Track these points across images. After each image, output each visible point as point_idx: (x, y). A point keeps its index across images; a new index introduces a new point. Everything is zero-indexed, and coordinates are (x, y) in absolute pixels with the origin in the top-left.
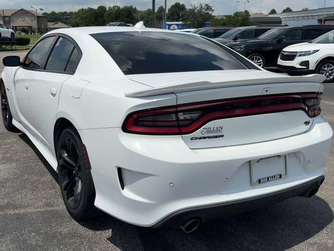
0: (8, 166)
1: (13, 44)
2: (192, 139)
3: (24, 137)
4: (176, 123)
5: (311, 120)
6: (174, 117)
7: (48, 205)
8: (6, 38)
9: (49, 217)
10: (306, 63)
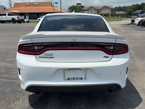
2: (39, 57)
4: (33, 50)
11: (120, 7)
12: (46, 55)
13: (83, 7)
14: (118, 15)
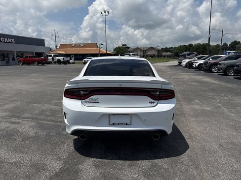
2: (85, 102)
4: (79, 95)
11: (166, 48)
12: (92, 99)
13: (129, 48)
14: (164, 56)
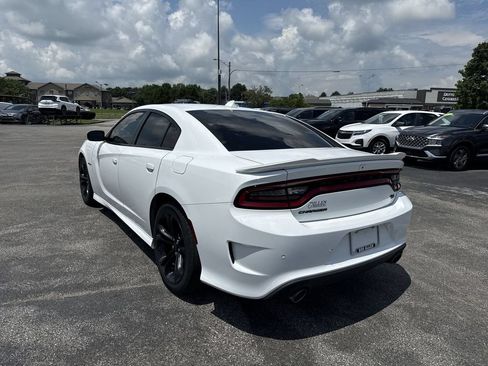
0: (93, 242)
1: (78, 118)
2: (300, 213)
3: (107, 212)
4: (285, 198)
5: (395, 193)
6: (283, 192)
7: (144, 281)
8: (70, 112)
9: (148, 293)
10: (360, 141)
11: (118, 89)
13: (27, 82)
